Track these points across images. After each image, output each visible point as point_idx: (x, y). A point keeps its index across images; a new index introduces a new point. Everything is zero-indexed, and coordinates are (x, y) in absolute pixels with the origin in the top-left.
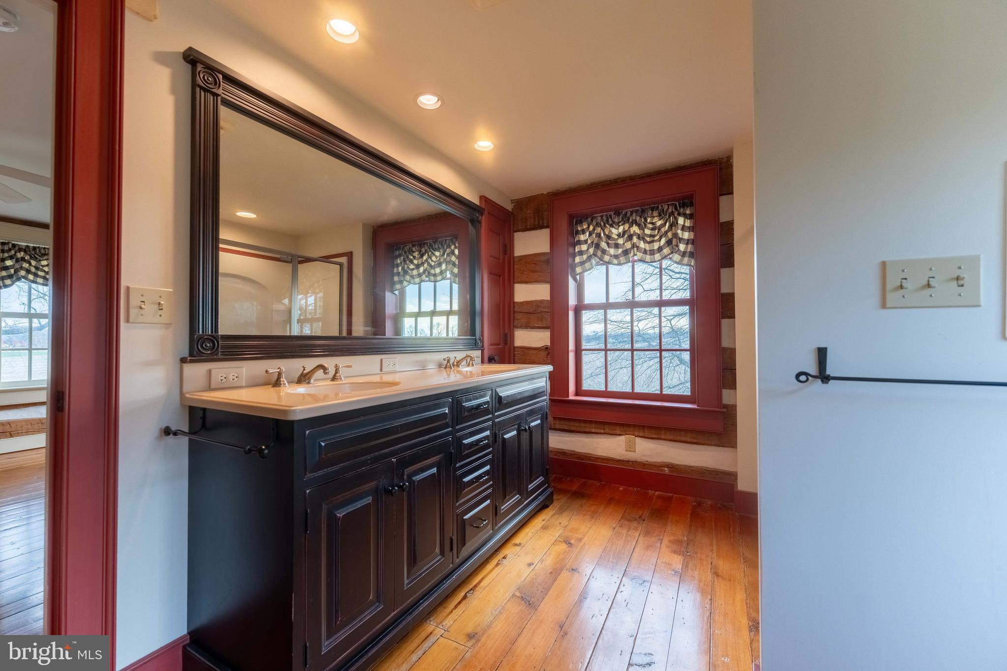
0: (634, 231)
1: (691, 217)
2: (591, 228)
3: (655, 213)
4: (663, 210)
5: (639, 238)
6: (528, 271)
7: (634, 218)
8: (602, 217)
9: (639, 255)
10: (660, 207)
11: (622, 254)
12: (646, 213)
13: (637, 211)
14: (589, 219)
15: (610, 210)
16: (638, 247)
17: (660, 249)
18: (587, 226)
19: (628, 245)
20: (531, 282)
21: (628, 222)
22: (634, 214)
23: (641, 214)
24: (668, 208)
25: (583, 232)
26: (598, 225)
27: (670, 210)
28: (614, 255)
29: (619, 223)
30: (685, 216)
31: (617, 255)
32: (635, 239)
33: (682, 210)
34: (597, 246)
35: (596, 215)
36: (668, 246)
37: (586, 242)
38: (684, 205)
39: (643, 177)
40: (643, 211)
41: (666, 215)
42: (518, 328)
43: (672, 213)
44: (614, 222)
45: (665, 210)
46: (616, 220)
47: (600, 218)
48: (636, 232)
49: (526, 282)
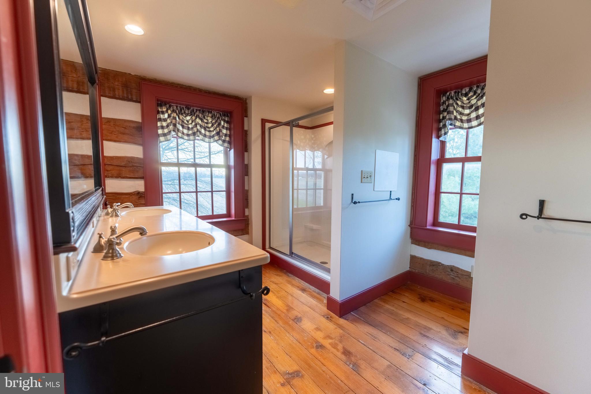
0: (198, 122)
1: (227, 122)
2: (169, 112)
3: (210, 115)
4: (214, 115)
5: (201, 126)
6: (117, 132)
7: (198, 114)
8: (177, 107)
9: (201, 137)
10: (213, 113)
11: (192, 134)
12: (205, 113)
13: (200, 110)
14: (168, 106)
15: (183, 104)
16: (200, 132)
17: (213, 136)
18: (166, 110)
19: (195, 130)
20: (120, 142)
21: (195, 115)
22: (198, 111)
23: (202, 113)
24: (217, 114)
25: (163, 113)
26: (173, 111)
27: (218, 116)
28: (187, 134)
29: (188, 114)
30: (224, 121)
31: (189, 134)
32: (198, 127)
33: (223, 117)
34: (175, 125)
35: (172, 104)
36: (217, 135)
37: (165, 120)
38: (224, 115)
39: (206, 92)
40: (203, 112)
41: (216, 118)
42: (109, 177)
43: (219, 118)
44: (185, 112)
45: (215, 115)
46: (187, 112)
47: (175, 107)
48: (199, 122)
49: (115, 141)
